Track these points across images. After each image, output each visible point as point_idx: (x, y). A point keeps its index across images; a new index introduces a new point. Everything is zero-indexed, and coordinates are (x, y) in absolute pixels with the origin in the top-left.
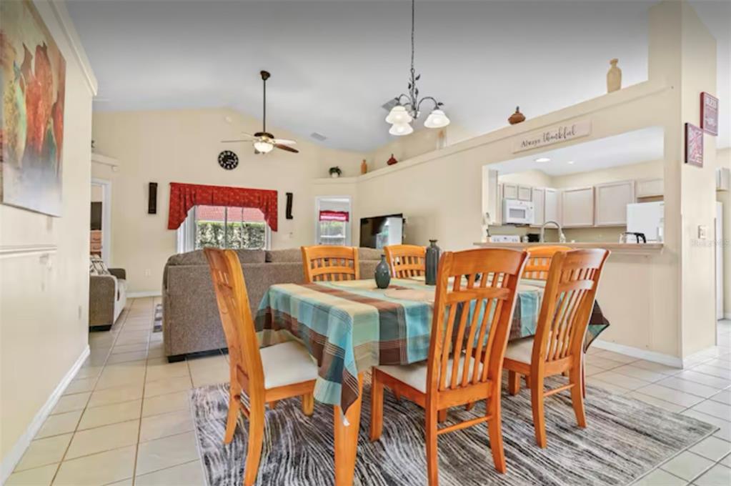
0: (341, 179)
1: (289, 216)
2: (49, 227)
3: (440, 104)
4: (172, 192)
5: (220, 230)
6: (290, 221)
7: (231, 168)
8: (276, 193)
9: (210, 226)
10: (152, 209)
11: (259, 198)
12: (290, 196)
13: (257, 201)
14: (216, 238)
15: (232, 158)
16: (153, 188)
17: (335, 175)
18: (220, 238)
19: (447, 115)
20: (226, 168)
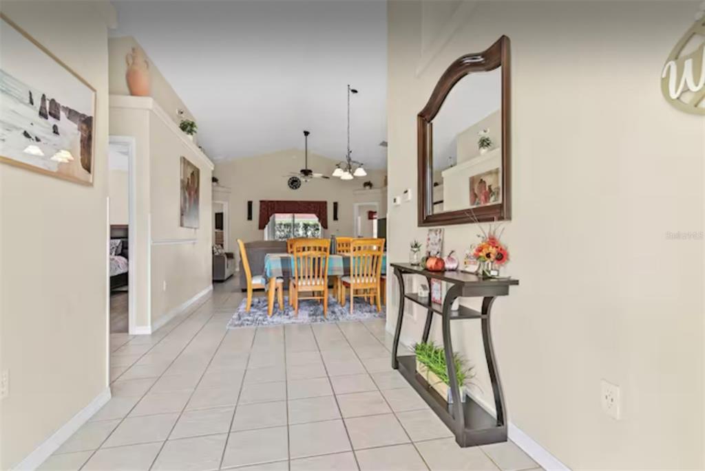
0: (371, 191)
1: (335, 218)
2: (195, 232)
3: (362, 164)
4: (261, 206)
5: (309, 228)
6: (336, 222)
7: (296, 188)
8: (326, 203)
9: (301, 225)
10: (250, 218)
11: (314, 207)
12: (336, 205)
13: (313, 209)
14: (306, 233)
15: (296, 181)
16: (250, 204)
17: (368, 187)
18: (309, 233)
19: (365, 170)
20: (293, 188)
